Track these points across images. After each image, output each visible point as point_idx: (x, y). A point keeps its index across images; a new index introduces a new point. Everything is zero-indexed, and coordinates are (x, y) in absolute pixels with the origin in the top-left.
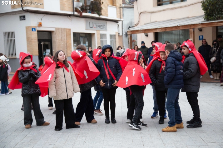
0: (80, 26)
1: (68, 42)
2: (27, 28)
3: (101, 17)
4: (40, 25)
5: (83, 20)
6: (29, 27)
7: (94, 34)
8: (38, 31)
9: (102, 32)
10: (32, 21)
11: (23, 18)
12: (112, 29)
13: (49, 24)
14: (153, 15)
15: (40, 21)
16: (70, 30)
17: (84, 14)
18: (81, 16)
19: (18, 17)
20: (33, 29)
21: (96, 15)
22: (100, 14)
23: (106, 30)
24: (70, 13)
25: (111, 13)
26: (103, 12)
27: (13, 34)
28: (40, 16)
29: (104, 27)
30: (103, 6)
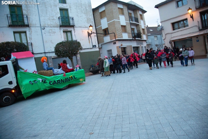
0: (134, 44)
1: (131, 50)
3: (142, 39)
4: (122, 45)
6: (118, 47)
7: (139, 47)
8: (121, 48)
9: (142, 46)
10: (118, 44)
11: (115, 43)
12: (145, 44)
13: (125, 44)
14: (172, 34)
15: (121, 44)
16: (131, 46)
17: (136, 39)
18: (135, 40)
19: (113, 43)
20: (120, 47)
21: (140, 39)
22: (141, 38)
23: (143, 45)
24: (131, 39)
25: (144, 37)
26: (142, 37)
27: (111, 50)
28: (121, 41)
29: (142, 44)
30: (141, 35)
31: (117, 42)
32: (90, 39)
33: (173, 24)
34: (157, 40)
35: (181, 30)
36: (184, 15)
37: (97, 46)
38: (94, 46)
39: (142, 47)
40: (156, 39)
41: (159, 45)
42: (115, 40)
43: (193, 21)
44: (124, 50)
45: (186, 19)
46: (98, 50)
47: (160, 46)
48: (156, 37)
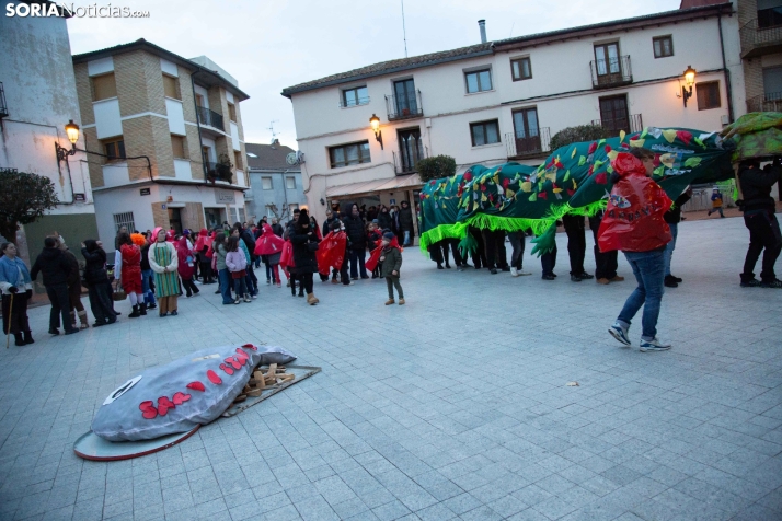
0: (209, 200)
1: (201, 216)
2: (155, 206)
3: (233, 185)
4: (170, 200)
5: (212, 190)
6: (157, 204)
7: (223, 209)
8: (169, 208)
9: (232, 206)
10: (159, 195)
11: (145, 192)
12: (239, 202)
13: (181, 198)
14: (328, 179)
15: (169, 194)
16: (200, 204)
17: (217, 182)
18: (213, 186)
19: (138, 191)
20: (163, 205)
21: (227, 183)
22: (231, 182)
23: (235, 203)
24: (202, 181)
25: (240, 179)
26: (233, 178)
27: (130, 215)
28: (169, 187)
29: (232, 200)
30: (232, 170)
31: (155, 189)
32: (64, 172)
33: (331, 150)
34: (272, 188)
35: (353, 171)
36: (362, 129)
37: (89, 196)
38: (79, 198)
39: (233, 210)
40: (266, 186)
41: (280, 208)
42: (148, 179)
43: (382, 148)
44: (176, 215)
45: (366, 142)
46: (90, 210)
47: (284, 210)
48: (268, 180)
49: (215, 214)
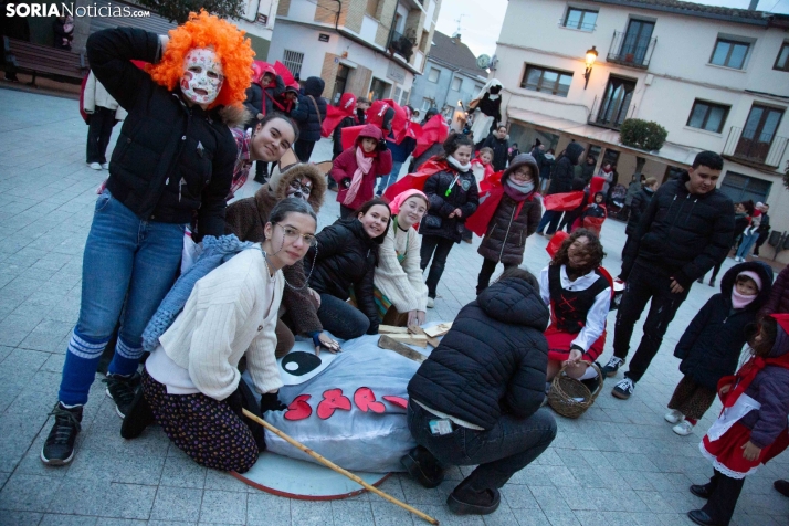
0: (381, 70)
1: (366, 84)
2: (328, 56)
3: (409, 64)
4: (345, 56)
5: (387, 61)
6: (331, 55)
7: (390, 85)
8: (341, 64)
9: (399, 85)
10: (336, 47)
11: (324, 38)
12: (407, 84)
13: (356, 58)
15: (346, 50)
18: (391, 58)
19: (317, 34)
20: (336, 59)
21: (404, 60)
22: (408, 61)
23: (402, 84)
24: (382, 48)
25: (417, 61)
26: (411, 58)
27: (301, 56)
28: (349, 42)
29: (401, 79)
30: (415, 49)
31: (334, 39)
33: (529, 67)
34: (437, 82)
35: (544, 100)
36: (572, 58)
37: (271, 22)
38: (261, 19)
39: (398, 90)
40: (432, 78)
42: (333, 26)
43: (585, 88)
44: (345, 73)
45: (570, 74)
48: (436, 73)
49: (381, 87)
